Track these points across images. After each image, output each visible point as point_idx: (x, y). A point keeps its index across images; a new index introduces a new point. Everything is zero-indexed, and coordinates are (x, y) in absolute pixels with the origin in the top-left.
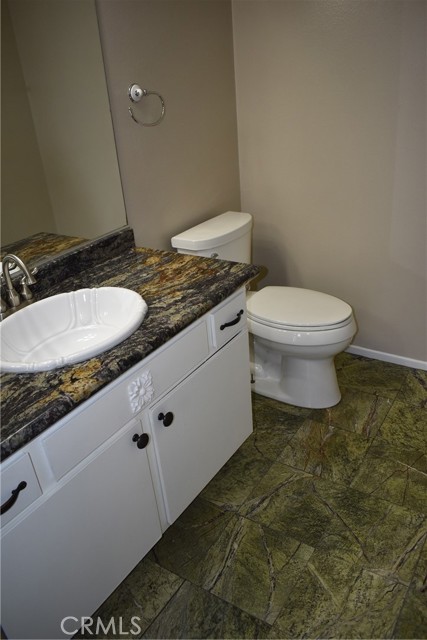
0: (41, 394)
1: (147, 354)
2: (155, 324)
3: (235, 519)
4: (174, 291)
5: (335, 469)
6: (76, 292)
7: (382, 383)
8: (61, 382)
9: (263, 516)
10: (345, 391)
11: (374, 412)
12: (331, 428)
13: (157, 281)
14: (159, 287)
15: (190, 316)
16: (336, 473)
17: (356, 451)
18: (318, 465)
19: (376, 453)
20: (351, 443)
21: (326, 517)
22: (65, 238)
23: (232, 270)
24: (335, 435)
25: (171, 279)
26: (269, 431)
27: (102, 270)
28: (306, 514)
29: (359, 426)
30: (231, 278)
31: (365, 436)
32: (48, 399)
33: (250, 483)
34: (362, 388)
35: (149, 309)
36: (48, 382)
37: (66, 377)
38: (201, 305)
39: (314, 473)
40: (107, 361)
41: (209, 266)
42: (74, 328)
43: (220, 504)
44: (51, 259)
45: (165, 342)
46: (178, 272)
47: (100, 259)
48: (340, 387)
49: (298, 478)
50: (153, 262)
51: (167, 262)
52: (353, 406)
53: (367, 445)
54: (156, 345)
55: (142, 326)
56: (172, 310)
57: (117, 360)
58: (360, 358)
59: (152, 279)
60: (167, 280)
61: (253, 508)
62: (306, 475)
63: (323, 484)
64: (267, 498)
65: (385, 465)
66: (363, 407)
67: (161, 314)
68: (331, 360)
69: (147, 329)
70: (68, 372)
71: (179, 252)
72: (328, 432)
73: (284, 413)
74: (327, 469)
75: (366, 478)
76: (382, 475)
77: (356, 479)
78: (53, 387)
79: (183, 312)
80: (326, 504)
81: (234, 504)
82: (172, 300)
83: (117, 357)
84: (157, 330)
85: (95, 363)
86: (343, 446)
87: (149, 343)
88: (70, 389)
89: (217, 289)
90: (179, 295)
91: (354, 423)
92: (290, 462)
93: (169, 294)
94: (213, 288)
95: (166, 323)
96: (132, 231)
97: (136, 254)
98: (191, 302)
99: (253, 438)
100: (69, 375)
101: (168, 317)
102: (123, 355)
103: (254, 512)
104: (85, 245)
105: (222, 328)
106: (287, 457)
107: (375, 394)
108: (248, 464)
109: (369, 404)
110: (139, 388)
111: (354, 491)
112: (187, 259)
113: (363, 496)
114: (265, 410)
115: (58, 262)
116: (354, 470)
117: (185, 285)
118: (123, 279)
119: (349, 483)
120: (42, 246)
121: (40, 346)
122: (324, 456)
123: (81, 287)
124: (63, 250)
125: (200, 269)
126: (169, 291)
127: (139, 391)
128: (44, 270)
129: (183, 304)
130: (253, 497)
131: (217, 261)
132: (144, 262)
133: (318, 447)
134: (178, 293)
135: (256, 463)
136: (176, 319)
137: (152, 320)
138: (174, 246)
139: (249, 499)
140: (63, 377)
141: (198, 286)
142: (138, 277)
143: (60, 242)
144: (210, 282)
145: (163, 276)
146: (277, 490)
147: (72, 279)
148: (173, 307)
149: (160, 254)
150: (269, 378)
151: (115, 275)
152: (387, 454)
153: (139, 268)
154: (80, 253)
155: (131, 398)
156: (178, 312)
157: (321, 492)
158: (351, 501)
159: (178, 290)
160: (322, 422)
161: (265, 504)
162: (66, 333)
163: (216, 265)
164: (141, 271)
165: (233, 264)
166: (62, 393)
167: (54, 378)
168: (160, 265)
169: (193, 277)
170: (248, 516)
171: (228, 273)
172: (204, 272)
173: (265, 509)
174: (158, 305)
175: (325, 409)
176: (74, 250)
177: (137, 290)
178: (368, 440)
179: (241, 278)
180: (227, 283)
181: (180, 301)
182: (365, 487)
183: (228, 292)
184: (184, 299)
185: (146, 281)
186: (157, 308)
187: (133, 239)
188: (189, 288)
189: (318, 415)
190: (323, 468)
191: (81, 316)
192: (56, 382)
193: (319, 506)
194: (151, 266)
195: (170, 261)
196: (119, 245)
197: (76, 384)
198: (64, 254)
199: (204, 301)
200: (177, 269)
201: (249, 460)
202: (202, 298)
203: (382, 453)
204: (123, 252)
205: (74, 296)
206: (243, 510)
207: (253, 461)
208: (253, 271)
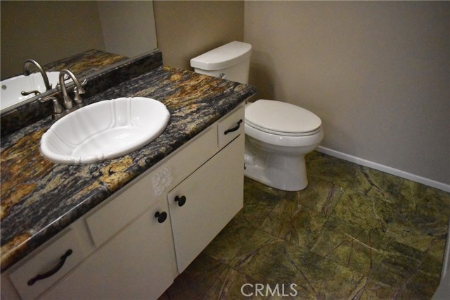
0: (86, 183)
1: (168, 154)
2: (175, 129)
3: (227, 270)
4: (191, 104)
5: (300, 237)
6: (116, 100)
7: (337, 175)
8: (101, 174)
9: (247, 269)
10: (311, 179)
11: (331, 196)
12: (299, 206)
13: (178, 94)
14: (180, 99)
15: (202, 124)
16: (301, 240)
17: (316, 224)
18: (288, 233)
19: (331, 227)
20: (313, 218)
21: (293, 272)
22: (110, 55)
23: (236, 89)
24: (302, 211)
25: (189, 93)
26: (254, 206)
27: (137, 83)
28: (278, 269)
29: (319, 206)
30: (235, 96)
31: (324, 213)
32: (90, 188)
33: (238, 243)
34: (323, 178)
35: (171, 117)
36: (91, 173)
37: (105, 170)
38: (211, 116)
39: (285, 239)
40: (137, 158)
41: (218, 84)
42: (114, 126)
43: (217, 258)
44: (98, 72)
45: (182, 144)
46: (195, 88)
47: (136, 74)
48: (307, 176)
49: (273, 242)
50: (176, 78)
51: (187, 79)
52: (316, 191)
53: (325, 221)
54: (175, 147)
55: (165, 131)
56: (189, 119)
57: (145, 158)
58: (323, 155)
59: (174, 92)
60: (186, 95)
61: (240, 263)
62: (280, 240)
63: (292, 247)
64: (250, 255)
65: (336, 236)
66: (324, 192)
67: (180, 122)
68: (303, 157)
69: (169, 133)
70: (107, 165)
71: (196, 71)
72: (296, 208)
73: (266, 193)
74: (294, 236)
75: (323, 245)
76: (334, 243)
77: (315, 245)
78: (95, 178)
79: (197, 122)
80: (292, 262)
81: (227, 259)
82: (189, 111)
83: (145, 155)
84: (176, 135)
85: (127, 159)
86: (307, 220)
87: (171, 145)
88: (108, 180)
89: (224, 104)
90: (195, 107)
91: (316, 204)
92: (268, 230)
93: (187, 105)
94: (221, 103)
95: (184, 129)
96: (161, 53)
97: (163, 71)
98: (204, 113)
99: (243, 211)
100: (108, 168)
101: (186, 125)
102: (150, 154)
103: (241, 266)
104: (125, 63)
105: (226, 133)
106: (267, 225)
107: (332, 183)
108: (238, 229)
109: (328, 190)
110: (161, 178)
111: (313, 254)
112: (202, 78)
113: (319, 258)
114: (253, 189)
115: (103, 75)
116: (315, 239)
117: (200, 99)
118: (153, 91)
119: (310, 248)
120: (92, 60)
121: (87, 141)
122: (293, 227)
123: (120, 96)
124: (107, 65)
125: (211, 87)
126: (187, 103)
127: (161, 181)
128: (92, 81)
129: (198, 115)
130: (241, 254)
131: (224, 81)
132: (169, 78)
133: (289, 220)
134: (194, 105)
135: (244, 229)
136: (191, 127)
137: (174, 127)
138: (192, 66)
139: (237, 255)
140: (103, 170)
141: (209, 101)
142: (164, 90)
143: (106, 58)
144: (218, 98)
145: (183, 91)
146: (258, 250)
147: (113, 88)
148: (190, 117)
149: (182, 72)
150: (256, 166)
151: (146, 88)
152: (339, 228)
153: (165, 82)
154: (120, 69)
155: (155, 186)
156: (193, 121)
157: (290, 254)
158: (311, 261)
159: (194, 103)
160: (292, 201)
161: (249, 260)
162: (107, 131)
163: (224, 84)
164: (166, 85)
165: (236, 84)
166: (101, 183)
167: (96, 170)
168: (181, 81)
169: (205, 93)
170: (237, 268)
171: (232, 91)
172: (214, 89)
173: (249, 264)
174: (178, 114)
175: (296, 192)
176: (115, 66)
177: (163, 101)
178: (325, 217)
179: (242, 96)
180: (231, 99)
181: (195, 112)
182: (322, 251)
183: (232, 106)
184: (198, 110)
185: (170, 94)
186: (177, 116)
187: (161, 59)
188: (202, 102)
189: (290, 196)
190: (292, 236)
191: (119, 118)
192: (97, 174)
193: (287, 264)
194: (174, 82)
195: (189, 78)
196: (151, 63)
197: (113, 176)
198: (108, 69)
199: (214, 113)
200: (194, 86)
201: (239, 226)
202: (212, 110)
203: (336, 227)
204: (153, 69)
205: (114, 103)
206: (233, 264)
207: (241, 228)
208: (252, 91)
